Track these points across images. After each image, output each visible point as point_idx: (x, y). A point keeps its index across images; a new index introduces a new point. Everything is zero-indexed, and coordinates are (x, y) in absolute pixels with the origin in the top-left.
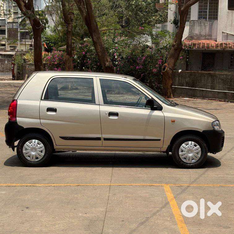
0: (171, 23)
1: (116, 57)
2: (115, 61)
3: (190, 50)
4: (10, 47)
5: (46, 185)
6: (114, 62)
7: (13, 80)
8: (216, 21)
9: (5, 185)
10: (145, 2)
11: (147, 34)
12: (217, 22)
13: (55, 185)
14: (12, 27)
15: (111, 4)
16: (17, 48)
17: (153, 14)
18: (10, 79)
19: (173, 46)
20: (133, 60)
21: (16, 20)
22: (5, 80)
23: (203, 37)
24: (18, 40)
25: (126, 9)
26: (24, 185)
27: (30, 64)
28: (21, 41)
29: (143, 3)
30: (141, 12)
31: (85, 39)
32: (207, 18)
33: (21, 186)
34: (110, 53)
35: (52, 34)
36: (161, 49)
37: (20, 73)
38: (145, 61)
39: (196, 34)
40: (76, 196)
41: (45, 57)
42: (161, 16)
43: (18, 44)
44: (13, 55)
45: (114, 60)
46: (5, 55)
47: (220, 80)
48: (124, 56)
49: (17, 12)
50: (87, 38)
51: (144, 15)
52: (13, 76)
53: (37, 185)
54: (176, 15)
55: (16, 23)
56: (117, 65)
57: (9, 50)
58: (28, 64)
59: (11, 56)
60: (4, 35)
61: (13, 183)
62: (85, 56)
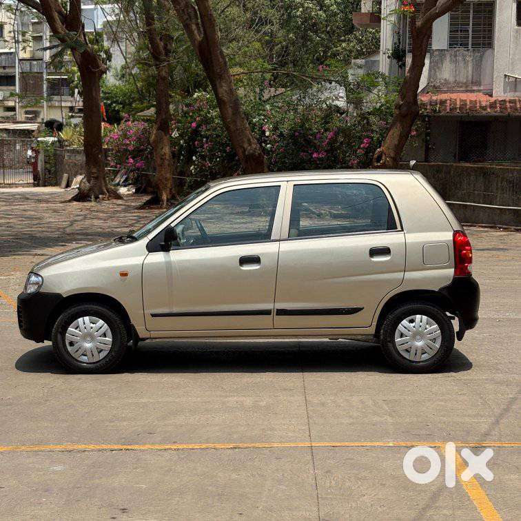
0: (389, 57)
1: (267, 134)
2: (265, 142)
3: (435, 116)
4: (27, 113)
5: (159, 448)
6: (263, 145)
7: (35, 185)
8: (490, 51)
9: (59, 448)
10: (325, 11)
11: (336, 82)
12: (493, 53)
13: (181, 447)
14: (30, 69)
15: (248, 15)
16: (41, 117)
17: (343, 38)
18: (28, 185)
19: (399, 107)
20: (305, 140)
21: (39, 54)
22: (17, 185)
23: (461, 87)
24: (42, 97)
25: (282, 26)
26: (104, 447)
27: (74, 151)
28: (49, 100)
29: (321, 13)
30: (316, 32)
31: (195, 95)
32: (468, 44)
33: (99, 450)
34: (255, 125)
35: (117, 83)
36: (369, 113)
37: (49, 171)
38: (333, 141)
39: (445, 80)
40: (234, 476)
41: (106, 135)
42: (360, 41)
43: (43, 107)
44: (33, 131)
45: (262, 139)
46: (15, 131)
47: (505, 184)
48: (286, 132)
49: (41, 37)
50: (200, 91)
51: (323, 39)
52: (36, 178)
53: (136, 447)
54: (399, 40)
55: (39, 59)
56: (269, 151)
57: (23, 120)
58: (68, 151)
59: (28, 133)
60: (12, 88)
61: (78, 442)
62: (196, 132)
